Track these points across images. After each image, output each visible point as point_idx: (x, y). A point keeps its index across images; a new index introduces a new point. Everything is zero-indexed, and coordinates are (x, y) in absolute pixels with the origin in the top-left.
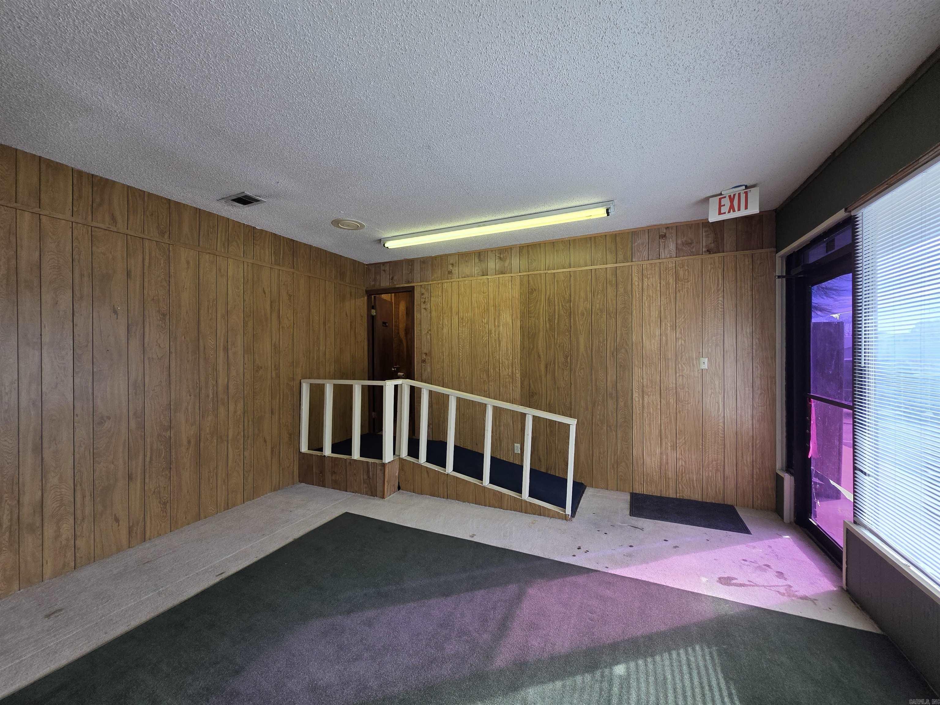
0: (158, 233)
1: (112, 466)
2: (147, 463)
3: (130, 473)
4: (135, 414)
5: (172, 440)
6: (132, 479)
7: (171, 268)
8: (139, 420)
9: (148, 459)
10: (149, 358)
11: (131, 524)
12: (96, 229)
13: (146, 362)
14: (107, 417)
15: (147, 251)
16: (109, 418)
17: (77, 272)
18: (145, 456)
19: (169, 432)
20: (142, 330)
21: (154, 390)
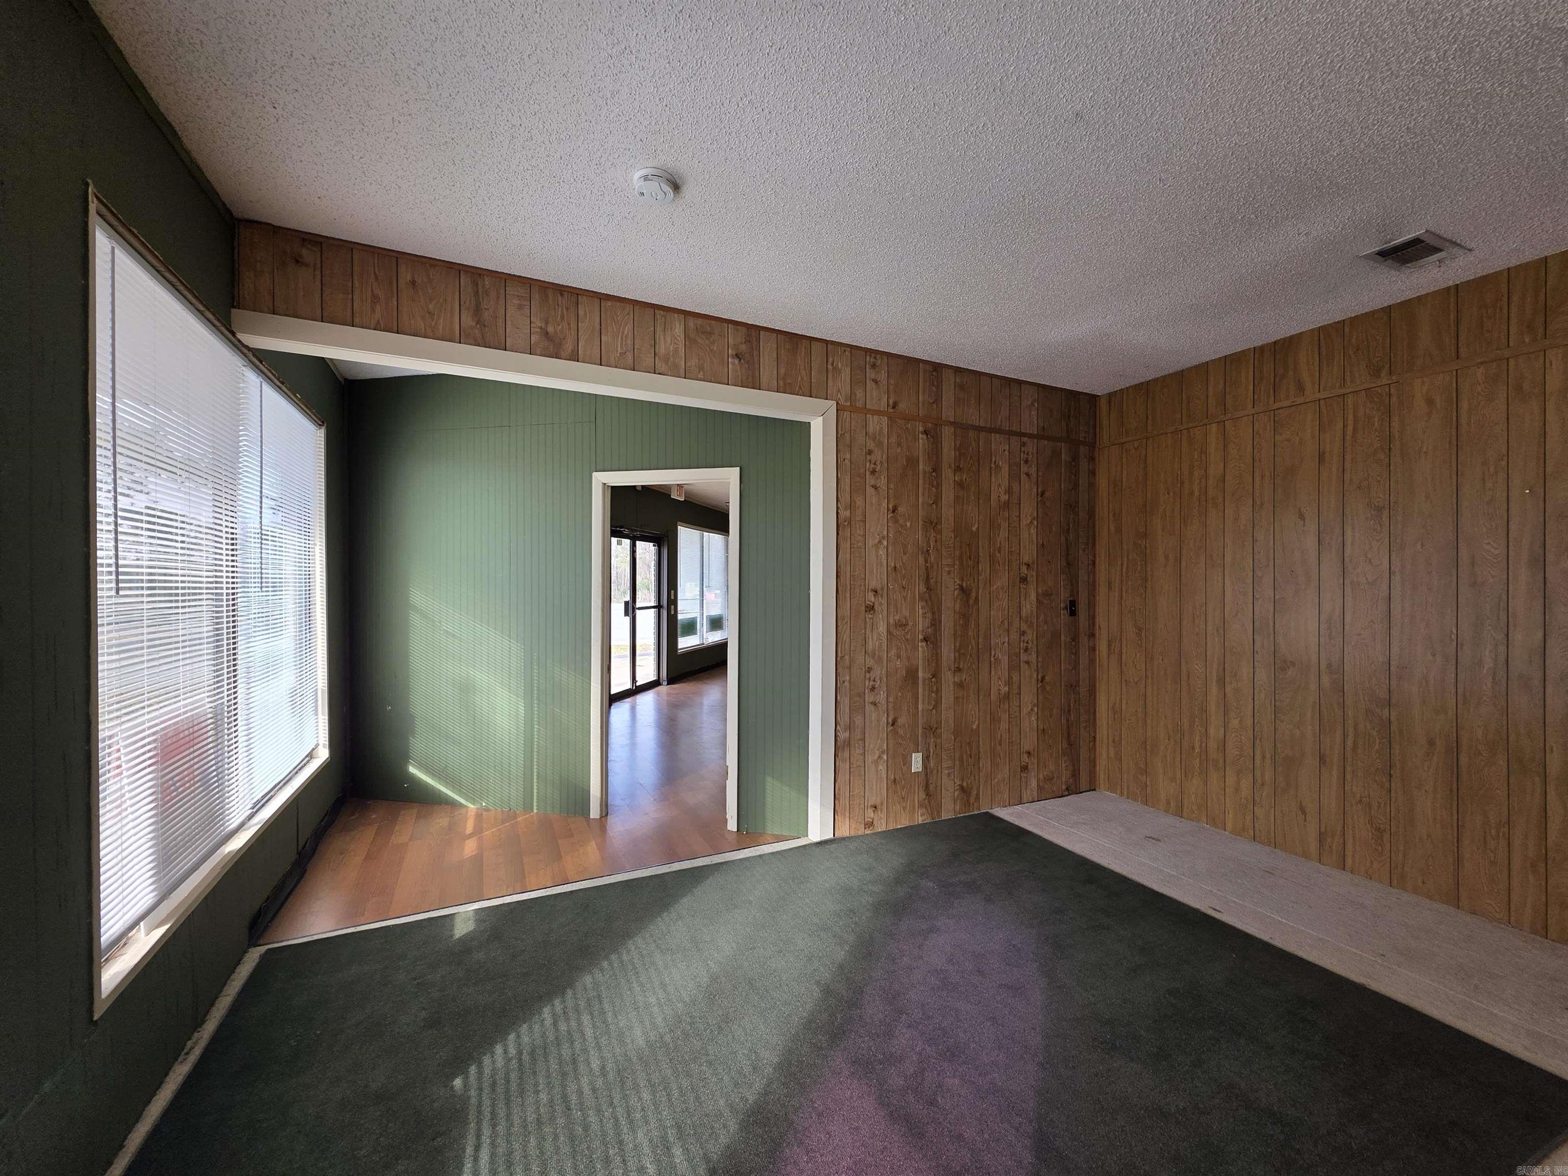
0: (1369, 374)
1: (1298, 732)
2: (1348, 749)
3: (1322, 752)
4: (1329, 666)
5: (1394, 727)
6: (1324, 763)
7: (1393, 424)
8: (1335, 676)
9: (1350, 742)
10: (1352, 582)
11: (1323, 830)
12: (1280, 411)
13: (1348, 590)
14: (1291, 662)
15: (1351, 411)
16: (1293, 664)
17: (1257, 473)
18: (1345, 736)
19: (1387, 710)
20: (1341, 538)
21: (1359, 635)
